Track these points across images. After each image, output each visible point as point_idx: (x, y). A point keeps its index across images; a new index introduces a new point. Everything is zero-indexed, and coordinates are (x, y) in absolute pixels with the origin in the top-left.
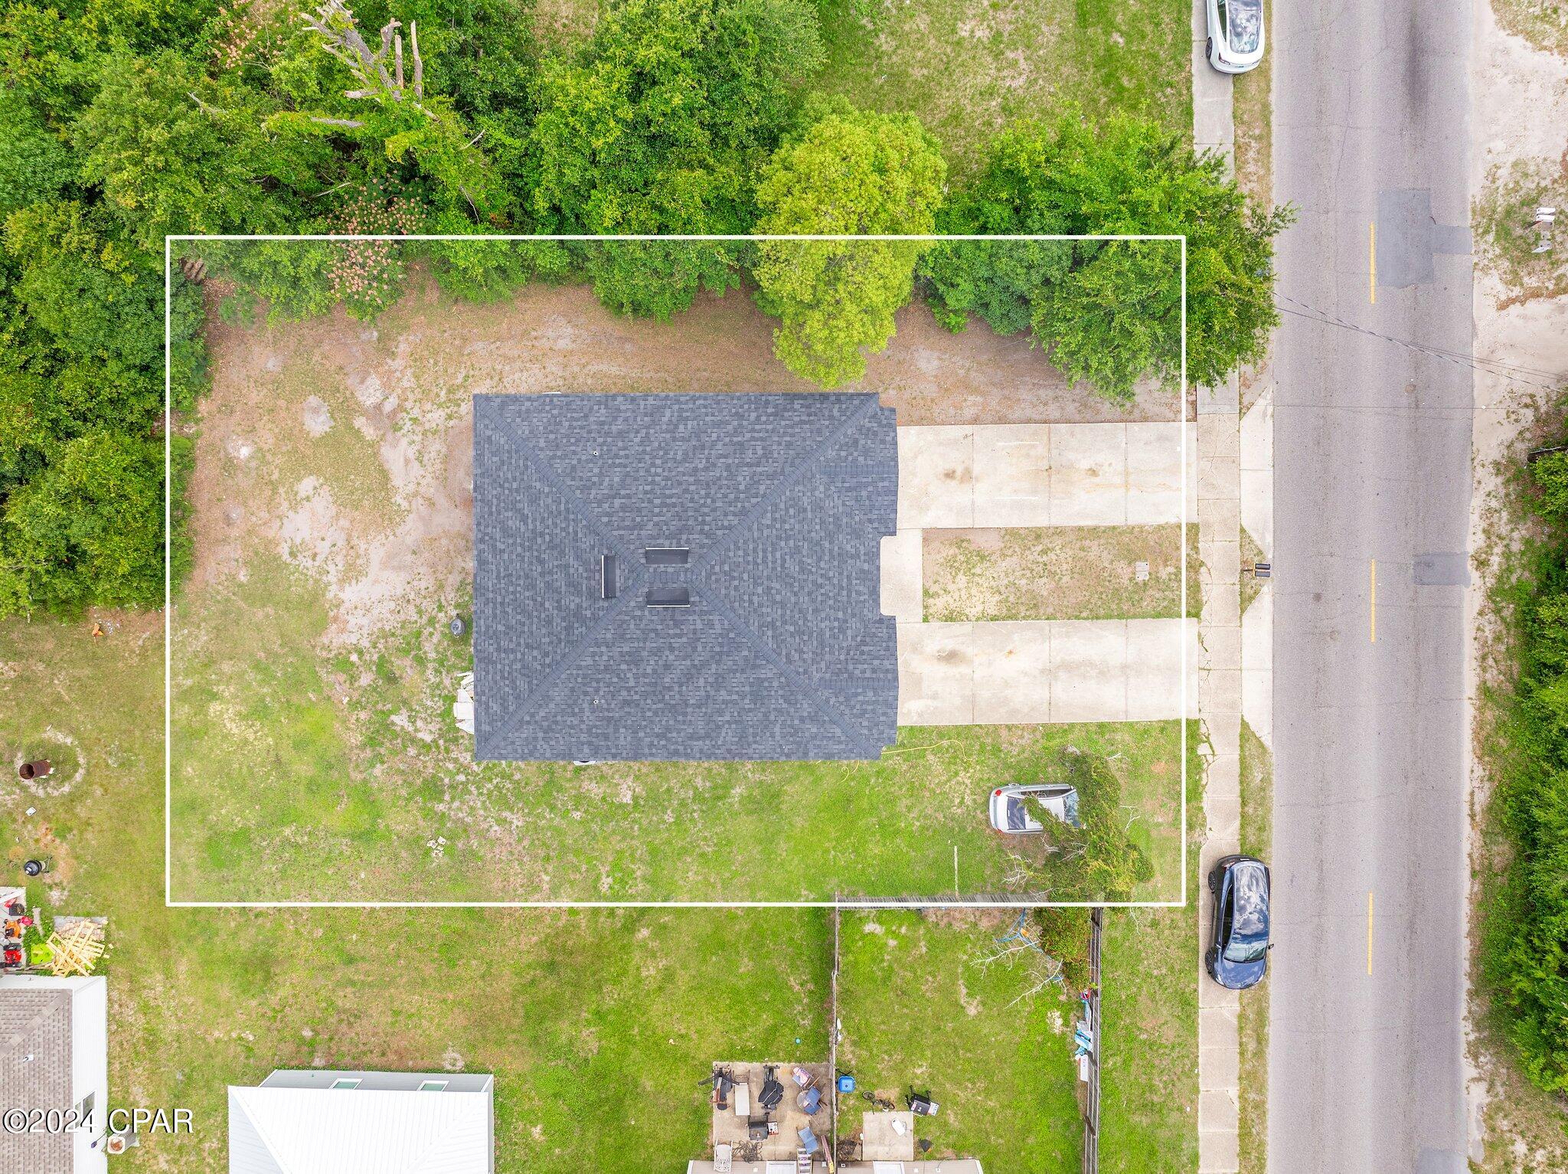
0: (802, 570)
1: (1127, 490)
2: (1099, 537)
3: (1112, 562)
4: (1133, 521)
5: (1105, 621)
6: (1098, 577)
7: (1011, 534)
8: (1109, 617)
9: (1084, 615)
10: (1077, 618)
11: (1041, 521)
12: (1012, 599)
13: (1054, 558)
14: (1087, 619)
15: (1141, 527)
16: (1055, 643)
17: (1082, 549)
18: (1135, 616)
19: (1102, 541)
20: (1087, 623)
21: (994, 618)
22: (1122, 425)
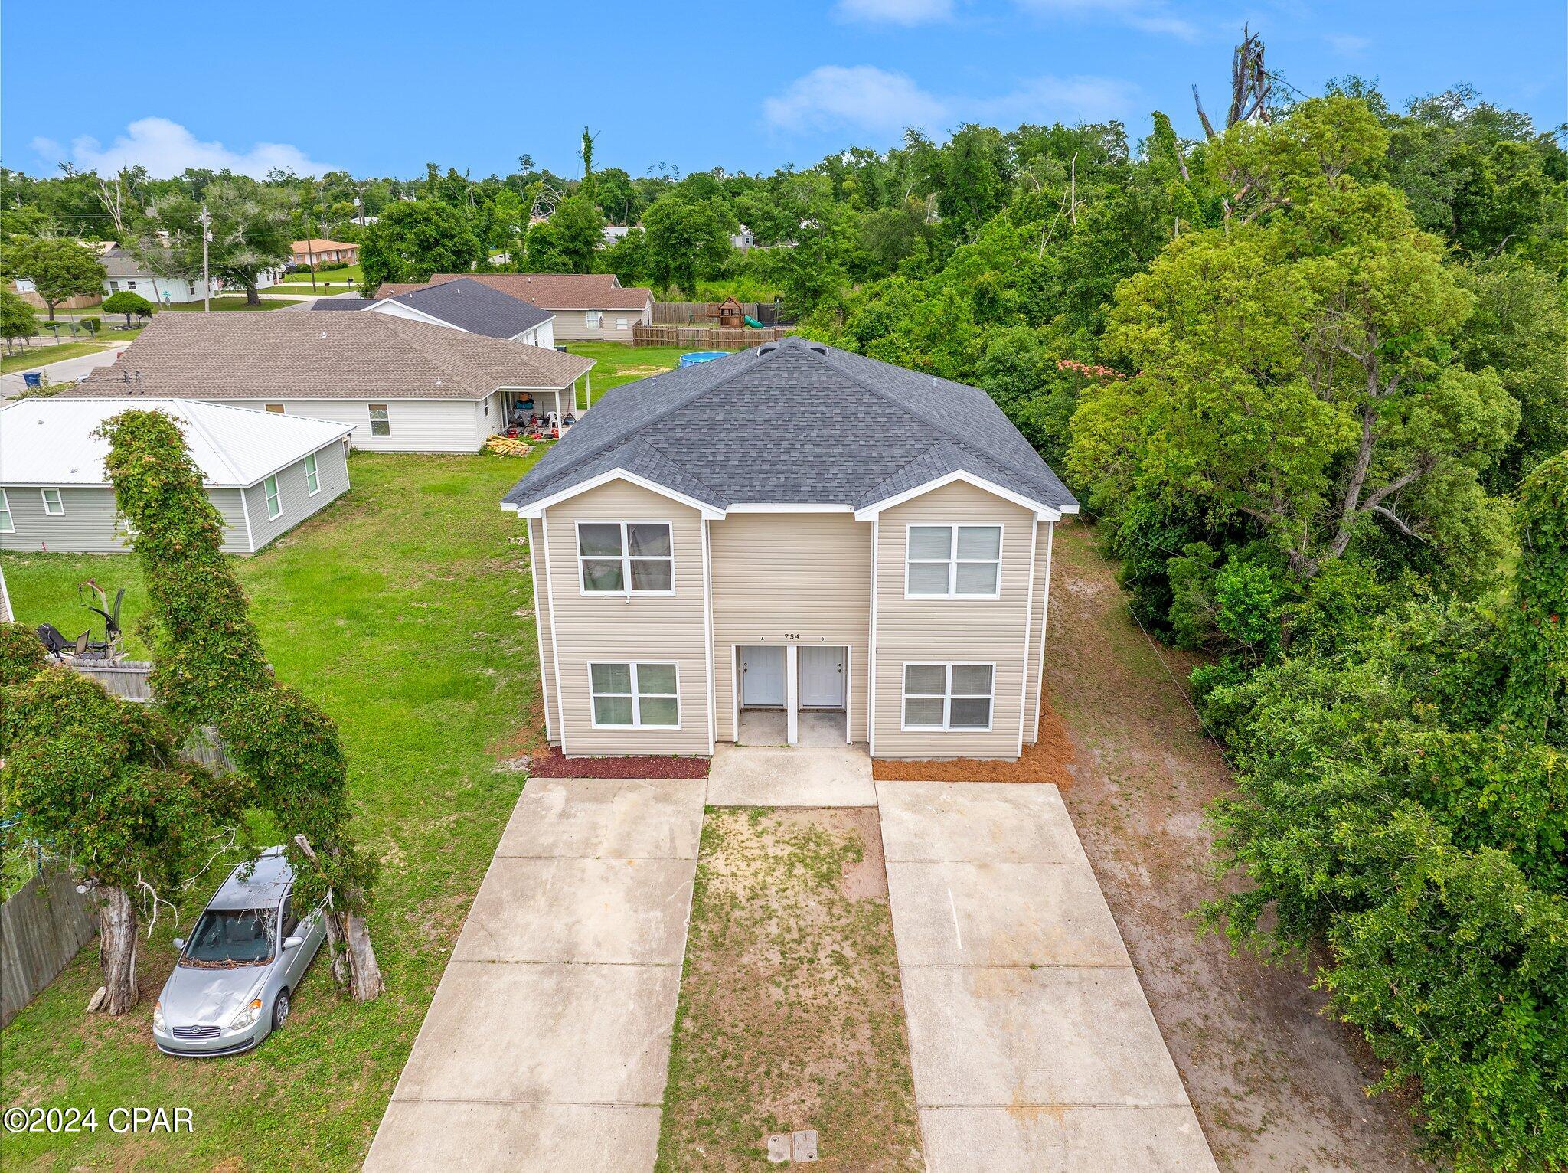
0: (798, 428)
1: (1011, 1109)
2: (881, 1053)
3: (814, 1079)
4: (929, 1122)
5: (665, 1059)
6: (779, 1051)
7: (880, 912)
8: (675, 1068)
9: (688, 1024)
10: (682, 1011)
11: (909, 951)
12: (737, 913)
13: (828, 976)
14: (678, 1027)
15: (916, 1141)
16: (630, 973)
17: (849, 1022)
18: (668, 1123)
19: (870, 1061)
20: (666, 1028)
21: (700, 888)
22: (1183, 1097)
